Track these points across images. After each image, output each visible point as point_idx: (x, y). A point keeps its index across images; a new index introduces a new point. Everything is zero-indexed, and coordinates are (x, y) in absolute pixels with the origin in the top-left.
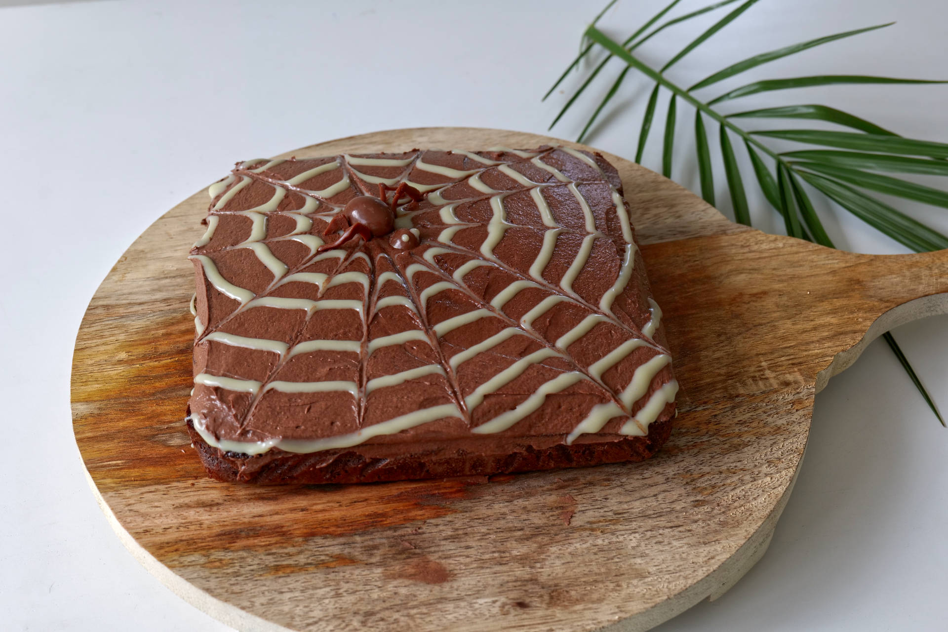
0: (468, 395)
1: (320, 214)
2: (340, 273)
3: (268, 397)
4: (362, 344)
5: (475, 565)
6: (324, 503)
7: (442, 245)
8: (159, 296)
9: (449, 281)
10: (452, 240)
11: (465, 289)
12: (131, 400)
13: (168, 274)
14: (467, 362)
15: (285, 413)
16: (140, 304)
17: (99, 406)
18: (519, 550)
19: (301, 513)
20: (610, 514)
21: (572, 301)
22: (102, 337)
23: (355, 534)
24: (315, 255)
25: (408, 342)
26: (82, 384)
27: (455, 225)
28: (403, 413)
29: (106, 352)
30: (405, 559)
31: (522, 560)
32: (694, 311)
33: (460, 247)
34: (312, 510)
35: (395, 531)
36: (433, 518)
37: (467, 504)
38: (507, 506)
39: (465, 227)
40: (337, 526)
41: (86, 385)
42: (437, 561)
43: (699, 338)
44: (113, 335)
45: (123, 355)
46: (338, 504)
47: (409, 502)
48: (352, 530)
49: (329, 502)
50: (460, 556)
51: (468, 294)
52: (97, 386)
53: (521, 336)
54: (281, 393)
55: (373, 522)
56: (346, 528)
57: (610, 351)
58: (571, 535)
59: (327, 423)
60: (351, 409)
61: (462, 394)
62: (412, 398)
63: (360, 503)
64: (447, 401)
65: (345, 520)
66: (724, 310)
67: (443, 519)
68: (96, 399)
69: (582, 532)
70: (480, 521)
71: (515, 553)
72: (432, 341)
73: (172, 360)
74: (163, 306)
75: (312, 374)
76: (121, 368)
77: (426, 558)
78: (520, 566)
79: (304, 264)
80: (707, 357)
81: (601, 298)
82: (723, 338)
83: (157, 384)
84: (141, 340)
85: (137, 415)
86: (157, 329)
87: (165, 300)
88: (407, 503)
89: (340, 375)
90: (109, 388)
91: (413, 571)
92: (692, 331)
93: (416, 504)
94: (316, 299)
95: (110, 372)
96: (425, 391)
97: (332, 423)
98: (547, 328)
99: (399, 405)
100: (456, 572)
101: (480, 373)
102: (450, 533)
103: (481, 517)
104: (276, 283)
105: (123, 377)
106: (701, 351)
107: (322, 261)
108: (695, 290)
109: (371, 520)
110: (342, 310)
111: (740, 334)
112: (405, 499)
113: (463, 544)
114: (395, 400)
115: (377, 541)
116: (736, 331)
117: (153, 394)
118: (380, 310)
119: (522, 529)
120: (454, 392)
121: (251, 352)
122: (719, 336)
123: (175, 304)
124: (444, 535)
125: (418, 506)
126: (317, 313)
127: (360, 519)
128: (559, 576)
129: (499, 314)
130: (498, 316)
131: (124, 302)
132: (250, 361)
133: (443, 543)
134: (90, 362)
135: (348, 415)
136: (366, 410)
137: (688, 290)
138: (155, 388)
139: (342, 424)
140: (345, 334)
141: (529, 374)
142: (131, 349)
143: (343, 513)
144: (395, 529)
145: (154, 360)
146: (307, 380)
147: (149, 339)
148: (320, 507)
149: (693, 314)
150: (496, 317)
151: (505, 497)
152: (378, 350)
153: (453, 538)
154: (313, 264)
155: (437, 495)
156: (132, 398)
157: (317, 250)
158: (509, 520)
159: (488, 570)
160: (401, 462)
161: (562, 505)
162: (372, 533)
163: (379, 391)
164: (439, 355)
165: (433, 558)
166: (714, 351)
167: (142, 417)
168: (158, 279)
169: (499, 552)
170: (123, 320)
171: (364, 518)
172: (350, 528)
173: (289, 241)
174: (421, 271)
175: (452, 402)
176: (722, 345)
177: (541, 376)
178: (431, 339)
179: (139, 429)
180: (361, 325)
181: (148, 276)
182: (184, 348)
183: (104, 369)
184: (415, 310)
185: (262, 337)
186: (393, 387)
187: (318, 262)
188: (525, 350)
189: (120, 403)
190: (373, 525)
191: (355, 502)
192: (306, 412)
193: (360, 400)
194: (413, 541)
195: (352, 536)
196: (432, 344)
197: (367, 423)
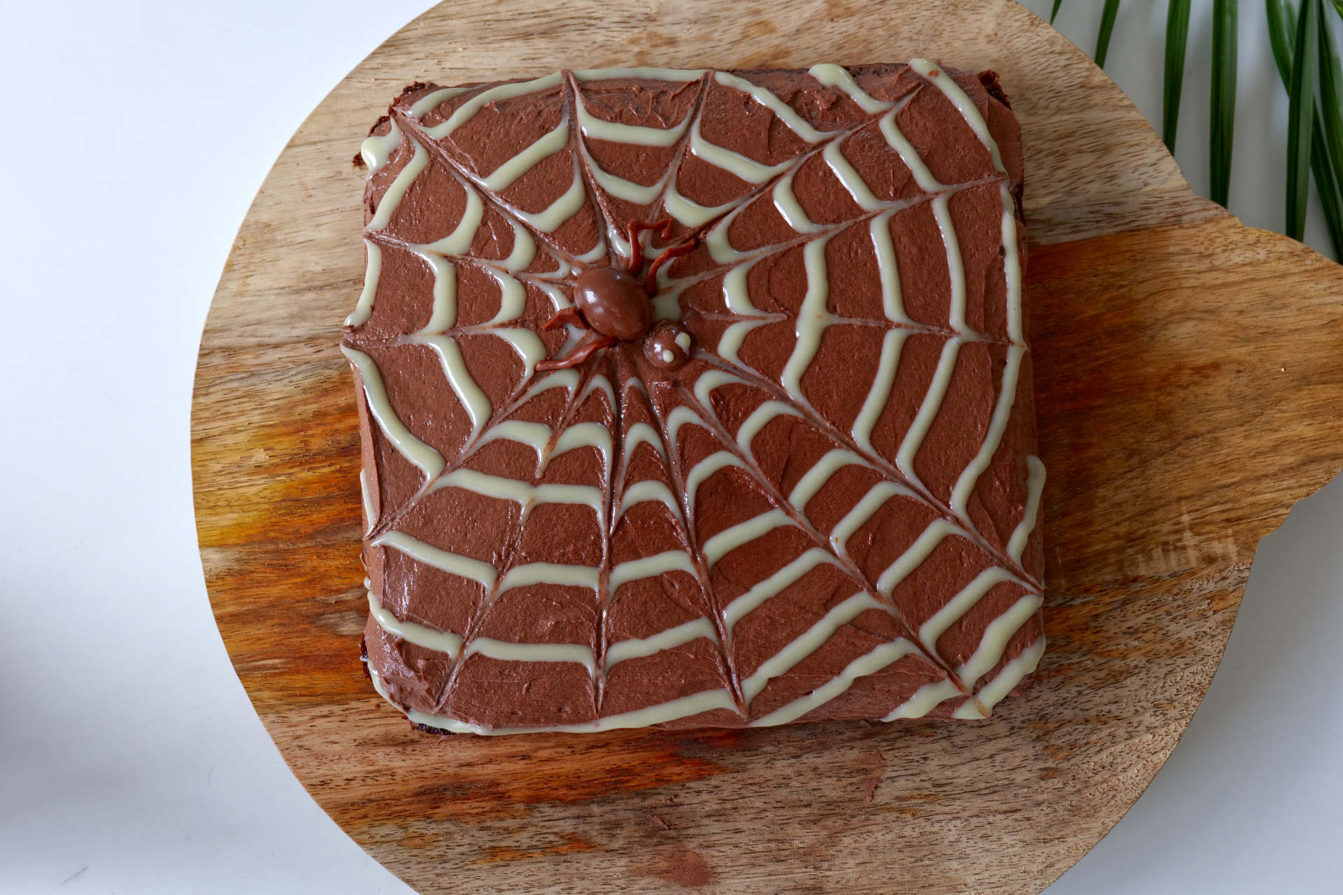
0: (746, 677)
1: (538, 275)
2: (569, 425)
3: (471, 664)
4: (601, 575)
5: (744, 861)
6: (551, 747)
7: (724, 366)
8: (302, 330)
9: (730, 451)
10: (740, 353)
11: (753, 468)
12: (281, 546)
13: (310, 280)
14: (749, 617)
15: (496, 692)
16: (277, 346)
17: (237, 556)
18: (802, 837)
19: (522, 762)
20: (927, 784)
21: (910, 493)
22: (227, 416)
23: (593, 802)
24: (532, 381)
25: (667, 573)
26: (209, 512)
27: (748, 318)
28: (657, 702)
29: (236, 449)
30: (655, 845)
31: (808, 856)
32: (1100, 402)
33: (751, 370)
34: (536, 757)
35: (644, 799)
36: (694, 780)
37: (739, 758)
38: (791, 765)
39: (760, 323)
40: (570, 787)
41: (216, 515)
42: (696, 851)
43: (1098, 460)
44: (242, 413)
45: (261, 456)
46: (570, 750)
47: (663, 750)
48: (588, 794)
49: (558, 746)
50: (727, 844)
51: (757, 477)
52: (231, 516)
53: (830, 566)
54: (489, 659)
55: (616, 782)
56: (582, 791)
57: (954, 593)
58: (872, 817)
59: (553, 709)
60: (585, 693)
61: (738, 677)
62: (669, 681)
63: (599, 750)
64: (717, 685)
65: (579, 777)
66: (1146, 401)
67: (707, 782)
68: (232, 541)
69: (887, 814)
70: (755, 788)
71: (797, 843)
72: (700, 576)
73: (333, 468)
74: (306, 351)
75: (531, 628)
76: (261, 482)
77: (683, 846)
78: (803, 865)
79: (516, 400)
80: (1104, 500)
81: (954, 485)
82: (1135, 460)
83: (315, 517)
84: (284, 424)
85: (292, 576)
86: (305, 402)
87: (311, 340)
88: (660, 753)
89: (571, 634)
90: (247, 520)
91: (666, 864)
92: (1090, 445)
93: (671, 755)
94: (535, 483)
95: (246, 490)
96: (688, 668)
97: (560, 710)
98: (869, 551)
99: (652, 690)
100: (719, 870)
101: (766, 638)
102: (715, 807)
103: (756, 781)
104: (475, 442)
105: (266, 500)
106: (1097, 487)
107: (542, 394)
108: (1109, 355)
109: (613, 779)
110: (572, 505)
111: (1162, 454)
112: (657, 746)
113: (731, 826)
114: (645, 681)
115: (621, 814)
116: (1156, 447)
117: (310, 536)
118: (627, 512)
119: (809, 805)
120: (728, 672)
121: (447, 577)
122: (1130, 456)
123: (327, 348)
124: (707, 809)
125: (677, 759)
126: (539, 510)
127: (598, 777)
128: (851, 884)
129: (800, 523)
130: (799, 526)
131: (252, 341)
132: (443, 593)
133: (705, 821)
134: (217, 467)
135: (581, 699)
136: (606, 693)
137: (1099, 354)
138: (312, 523)
139: (573, 711)
140: (576, 552)
141: (834, 644)
142: (270, 443)
143: (576, 766)
144: (644, 796)
145: (307, 467)
146: (523, 641)
147: (296, 422)
148: (544, 754)
149: (1100, 407)
150: (796, 528)
151: (791, 749)
152: (623, 587)
153: (719, 815)
154: (528, 402)
155: (701, 740)
156: (285, 542)
157: (535, 370)
158: (793, 789)
159: (761, 870)
161: (864, 766)
162: (613, 801)
163: (624, 665)
164: (710, 600)
165: (691, 845)
166: (1117, 488)
167: (299, 580)
168: (297, 292)
169: (777, 840)
170: (254, 380)
171: (604, 775)
172: (586, 790)
173: (491, 337)
174: (691, 424)
175: (723, 687)
176: (1130, 475)
177: (851, 648)
178: (699, 572)
179: (298, 601)
180: (599, 536)
181: (282, 285)
182: (347, 444)
183: (237, 482)
184: (678, 514)
185: (458, 552)
186: (642, 659)
187: (535, 396)
188: (833, 595)
189: (266, 552)
190: (616, 786)
191: (592, 747)
192: (523, 693)
193: (597, 679)
194: (667, 817)
195: (588, 805)
196: (700, 579)
197: (603, 713)
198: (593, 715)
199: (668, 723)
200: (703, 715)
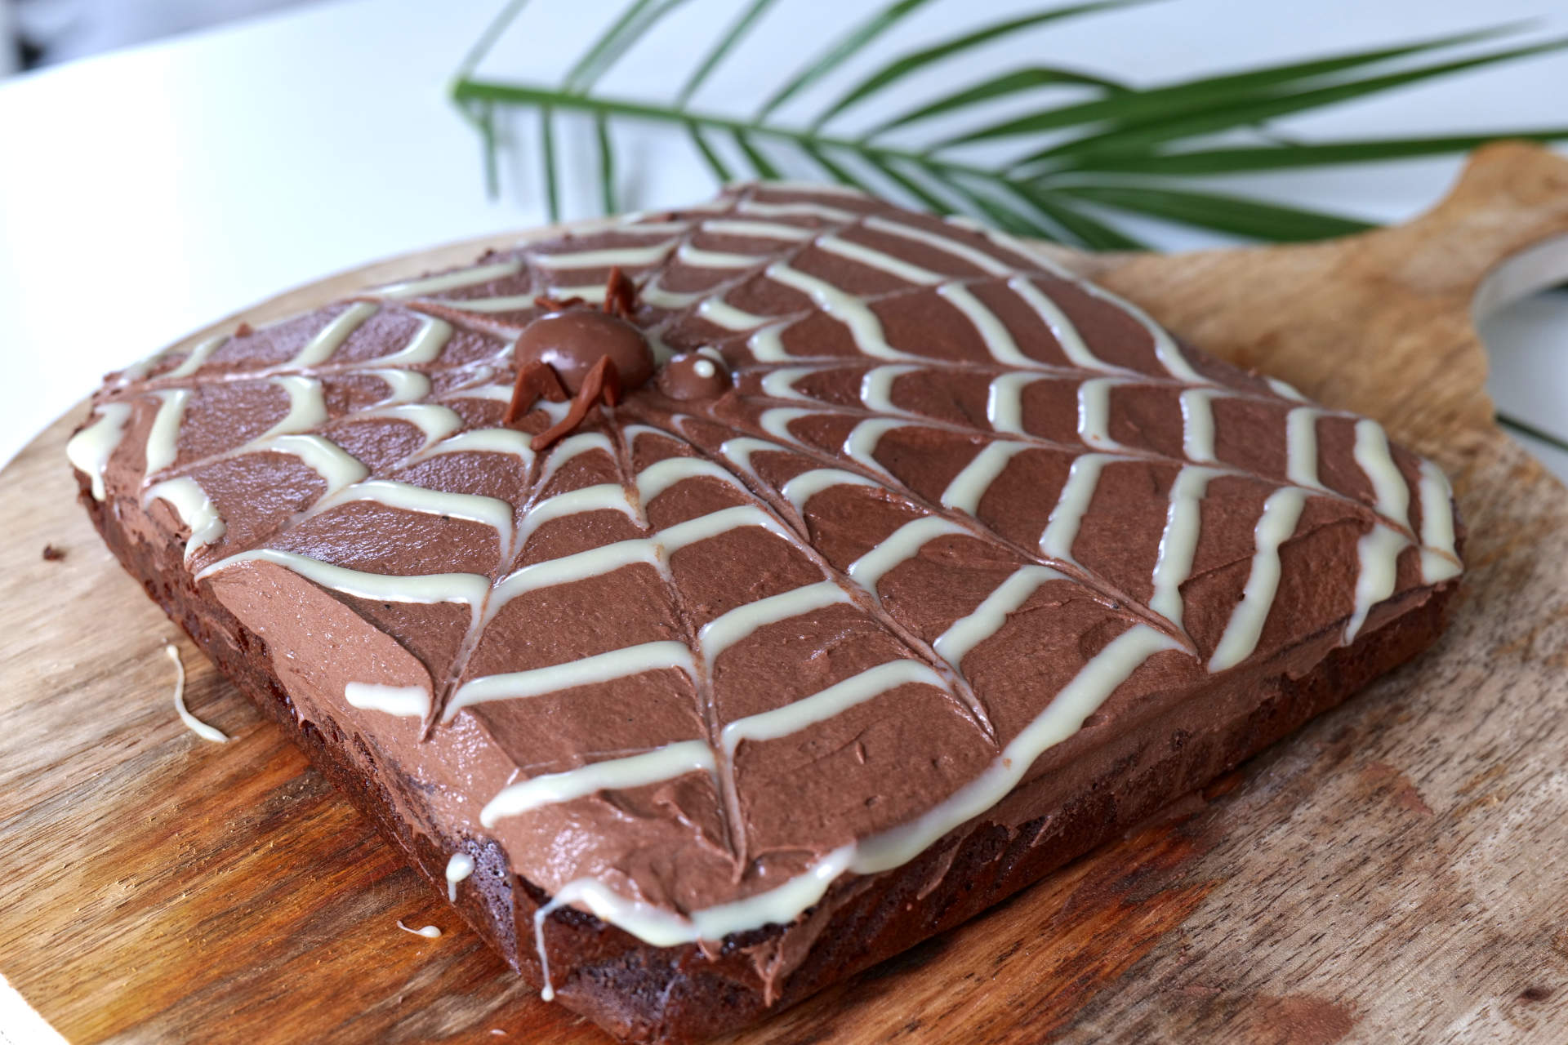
1: (449, 390)
3: (747, 761)
4: (834, 582)
5: (1368, 966)
6: (939, 993)
7: (781, 366)
8: (83, 735)
9: (875, 418)
10: (788, 351)
12: (242, 979)
13: (60, 682)
14: (1080, 541)
15: (817, 783)
16: (51, 767)
17: (169, 1028)
18: (1409, 897)
19: (914, 1035)
20: (1472, 763)
21: (1128, 381)
23: (1078, 1022)
24: (539, 460)
25: (922, 547)
26: (68, 998)
28: (1064, 683)
29: (64, 902)
30: (1227, 1022)
31: (1435, 911)
33: (819, 359)
34: (929, 1018)
35: (1147, 977)
36: (1187, 916)
38: (1290, 832)
39: (787, 324)
41: (82, 996)
42: (1290, 993)
44: (44, 859)
45: (117, 892)
46: (973, 980)
47: (1106, 908)
48: (1058, 1017)
49: (948, 985)
50: (1321, 962)
52: (113, 985)
53: (1119, 463)
54: (768, 743)
55: (1082, 980)
56: (1045, 1019)
57: (1283, 442)
58: (1456, 828)
59: (925, 767)
60: (951, 717)
61: (1137, 601)
62: (1053, 645)
63: (1014, 957)
64: (1122, 624)
65: (1022, 1004)
67: (1208, 909)
68: (140, 1016)
69: (1470, 816)
70: (1277, 880)
71: (1408, 906)
72: (973, 529)
73: (261, 852)
74: (115, 752)
75: (795, 678)
76: (144, 922)
77: (1267, 999)
78: (1446, 925)
79: (534, 482)
81: (1161, 363)
83: (276, 918)
84: (135, 841)
85: (293, 1007)
86: (152, 803)
87: (110, 736)
88: (1106, 913)
89: (862, 657)
90: (152, 975)
91: (1270, 1035)
93: (1123, 908)
94: (643, 535)
95: (123, 941)
96: (1063, 620)
98: (1144, 437)
99: (1043, 668)
100: (1350, 996)
101: (1126, 550)
102: (1252, 929)
103: (1269, 872)
104: (512, 537)
105: (169, 937)
109: (1075, 979)
110: (722, 535)
112: (1093, 906)
113: (1299, 937)
114: (1023, 660)
115: (1135, 1017)
117: (289, 943)
118: (804, 508)
119: (1366, 861)
120: (1120, 603)
121: (606, 689)
123: (146, 736)
124: (1244, 938)
125: (1133, 907)
126: (677, 558)
127: (1050, 987)
128: (1529, 910)
130: (1037, 446)
132: (621, 708)
133: (1260, 953)
134: (42, 941)
135: (954, 730)
136: (984, 704)
138: (279, 927)
139: (956, 756)
140: (777, 577)
141: (1214, 520)
142: (126, 870)
143: (1002, 993)
144: (1143, 972)
145: (215, 869)
146: (799, 695)
147: (153, 830)
148: (939, 1005)
150: (1034, 449)
151: (1269, 817)
152: (881, 582)
153: (1266, 935)
154: (555, 477)
155: (1142, 869)
156: (240, 971)
157: (533, 451)
158: (1326, 854)
159: (1401, 963)
160: (1074, 812)
161: (1378, 785)
162: (1106, 1004)
164: (1012, 549)
165: (1275, 989)
167: (312, 1004)
168: (48, 701)
169: (1377, 919)
170: (40, 816)
171: (1056, 981)
172: (1051, 1014)
174: (798, 418)
175: (1134, 623)
177: (1237, 517)
178: (964, 525)
179: (332, 1032)
180: (793, 549)
181: (14, 704)
182: (266, 816)
183: (96, 940)
184: (874, 485)
186: (992, 638)
187: (561, 469)
188: (1154, 483)
189: (221, 998)
190: (1089, 983)
191: (1000, 959)
192: (861, 760)
194: (1203, 978)
195: (1073, 1029)
196: (976, 532)
197: (1005, 734)
198: (989, 749)
199: (1103, 707)
200: (1139, 670)
